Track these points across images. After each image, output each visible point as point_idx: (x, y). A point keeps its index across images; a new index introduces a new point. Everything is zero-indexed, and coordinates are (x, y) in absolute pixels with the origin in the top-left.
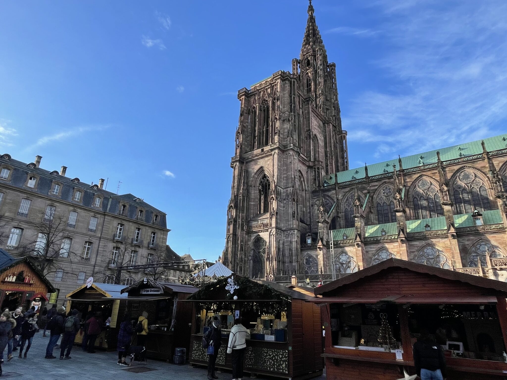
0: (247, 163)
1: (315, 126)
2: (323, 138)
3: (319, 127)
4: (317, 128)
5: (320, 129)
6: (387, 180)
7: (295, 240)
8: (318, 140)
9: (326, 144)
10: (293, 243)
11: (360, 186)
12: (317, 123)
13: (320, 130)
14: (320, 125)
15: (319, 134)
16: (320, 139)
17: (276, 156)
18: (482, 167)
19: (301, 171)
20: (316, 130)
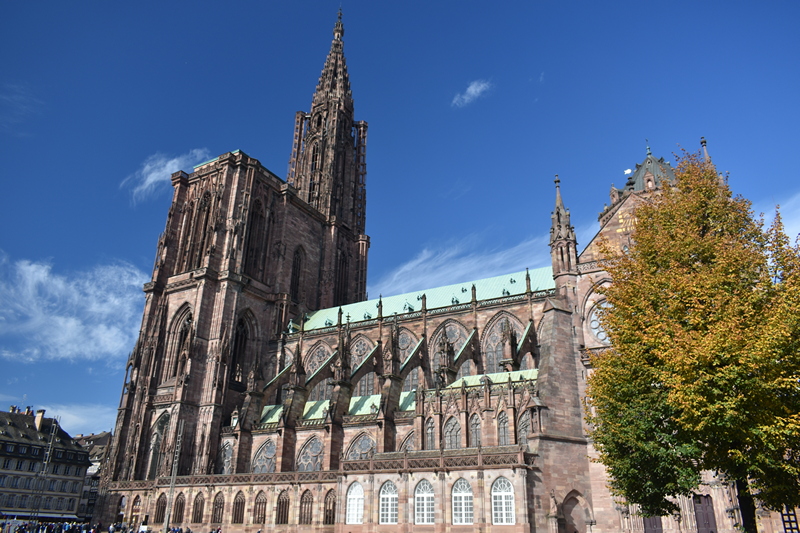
0: (167, 294)
1: (303, 231)
2: (318, 250)
3: (313, 231)
4: (306, 234)
5: (314, 235)
6: (362, 332)
8: (305, 254)
9: (322, 258)
11: (330, 337)
12: (309, 225)
13: (312, 237)
14: (313, 228)
15: (310, 244)
16: (312, 252)
17: (201, 289)
18: (469, 322)
19: (252, 309)
20: (303, 239)
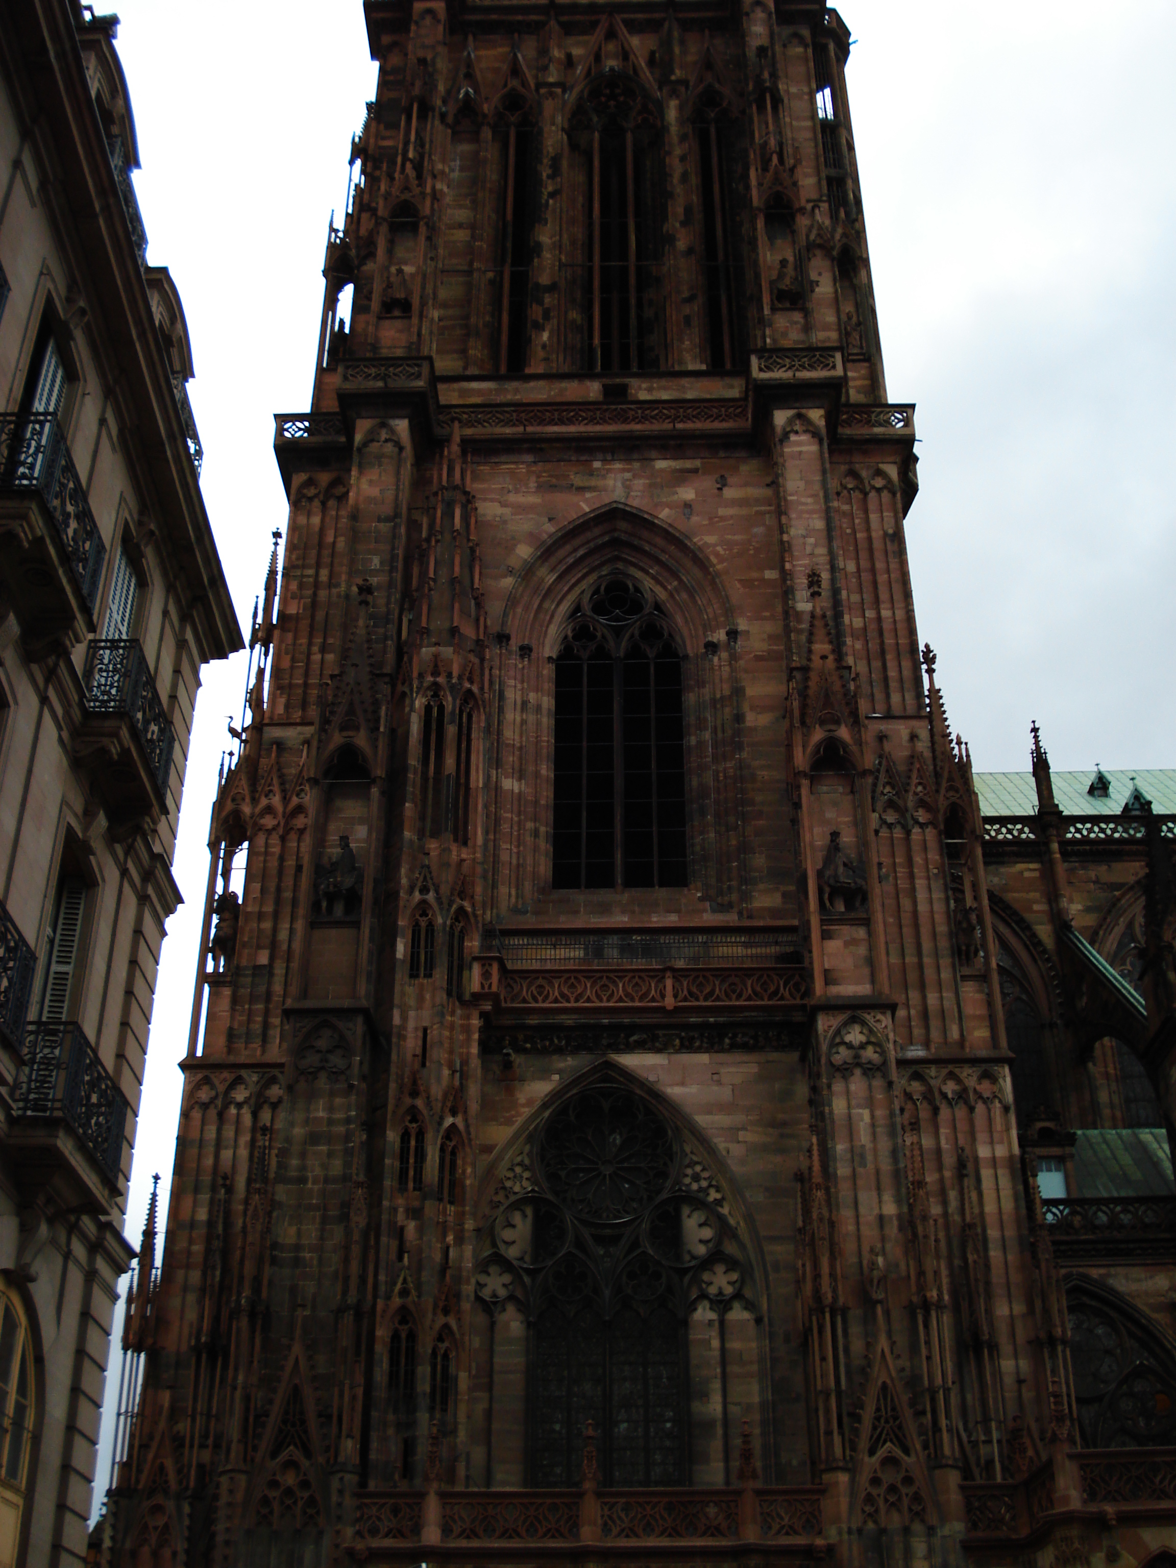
7: (1001, 1151)
10: (986, 1174)
